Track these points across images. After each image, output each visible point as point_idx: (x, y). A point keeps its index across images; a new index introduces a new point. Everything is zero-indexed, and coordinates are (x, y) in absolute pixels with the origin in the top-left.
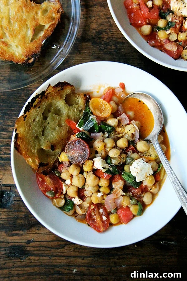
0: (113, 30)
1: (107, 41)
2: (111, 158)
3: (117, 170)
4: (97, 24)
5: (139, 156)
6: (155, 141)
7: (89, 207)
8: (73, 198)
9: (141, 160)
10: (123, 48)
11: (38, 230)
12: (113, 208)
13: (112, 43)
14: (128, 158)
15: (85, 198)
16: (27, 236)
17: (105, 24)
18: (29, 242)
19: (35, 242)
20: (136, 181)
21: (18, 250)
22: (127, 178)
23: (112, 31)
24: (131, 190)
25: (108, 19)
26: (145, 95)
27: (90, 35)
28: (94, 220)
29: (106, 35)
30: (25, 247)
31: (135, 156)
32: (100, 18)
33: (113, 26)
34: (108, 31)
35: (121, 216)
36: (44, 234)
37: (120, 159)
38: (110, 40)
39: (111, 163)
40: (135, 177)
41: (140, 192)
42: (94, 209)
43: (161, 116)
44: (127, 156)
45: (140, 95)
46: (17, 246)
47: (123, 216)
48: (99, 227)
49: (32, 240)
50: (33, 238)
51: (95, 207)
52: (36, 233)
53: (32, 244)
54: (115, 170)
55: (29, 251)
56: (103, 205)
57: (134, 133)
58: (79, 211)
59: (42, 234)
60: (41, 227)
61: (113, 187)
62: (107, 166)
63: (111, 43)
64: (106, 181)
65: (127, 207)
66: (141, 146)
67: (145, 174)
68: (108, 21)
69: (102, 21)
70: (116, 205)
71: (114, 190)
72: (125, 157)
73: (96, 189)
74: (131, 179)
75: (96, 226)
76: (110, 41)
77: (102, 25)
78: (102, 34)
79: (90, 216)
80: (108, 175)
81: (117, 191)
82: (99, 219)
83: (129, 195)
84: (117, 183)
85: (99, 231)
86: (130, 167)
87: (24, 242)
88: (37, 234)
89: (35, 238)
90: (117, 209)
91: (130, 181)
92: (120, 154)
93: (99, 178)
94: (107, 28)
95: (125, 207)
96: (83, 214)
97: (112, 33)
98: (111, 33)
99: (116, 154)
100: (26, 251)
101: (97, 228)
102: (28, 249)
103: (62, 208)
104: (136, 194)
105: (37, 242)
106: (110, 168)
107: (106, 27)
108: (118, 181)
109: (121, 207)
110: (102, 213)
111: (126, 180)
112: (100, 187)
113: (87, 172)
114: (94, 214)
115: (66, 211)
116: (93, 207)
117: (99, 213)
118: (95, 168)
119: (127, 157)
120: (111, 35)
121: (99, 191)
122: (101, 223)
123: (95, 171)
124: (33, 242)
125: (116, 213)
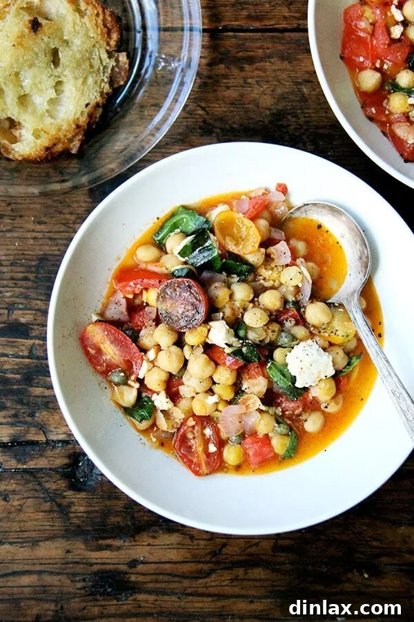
0: (308, 108)
1: (297, 134)
2: (247, 328)
3: (257, 353)
4: (274, 98)
5: (308, 334)
6: (353, 304)
7: (185, 420)
8: (155, 394)
9: (312, 343)
10: (332, 148)
11: (154, 537)
12: (236, 433)
13: (307, 137)
14: (283, 334)
15: (178, 398)
16: (131, 551)
17: (291, 97)
18: (133, 563)
19: (147, 563)
20: (296, 385)
21: (110, 581)
22: (276, 377)
23: (306, 111)
24: (282, 402)
25: (299, 87)
26: (330, 207)
27: (261, 121)
28: (190, 447)
29: (294, 119)
30: (127, 573)
31: (300, 331)
32: (281, 83)
33: (310, 101)
34: (299, 111)
35: (251, 454)
36: (167, 547)
37: (266, 331)
38: (302, 131)
39: (246, 338)
40: (295, 377)
41: (301, 410)
42: (193, 427)
43: (365, 251)
44: (281, 329)
45: (318, 208)
46: (110, 571)
47: (255, 454)
48: (199, 465)
49: (142, 559)
50: (142, 555)
51: (196, 424)
52: (149, 545)
53: (140, 568)
54: (252, 352)
55: (134, 582)
56: (214, 422)
57: (300, 285)
58: (162, 423)
59: (163, 547)
60: (161, 532)
61: (243, 389)
62: (237, 343)
63: (304, 137)
64: (229, 372)
65: (267, 436)
66: (315, 313)
67: (316, 374)
68: (296, 90)
69: (285, 90)
70: (242, 427)
71: (245, 396)
72: (277, 329)
73: (206, 385)
74: (285, 380)
75: (192, 461)
76: (303, 134)
77: (284, 98)
78: (284, 118)
79: (184, 439)
80: (237, 361)
81: (251, 399)
82: (200, 449)
83: (275, 413)
84: (254, 381)
85: (197, 473)
86: (288, 354)
87: (124, 564)
88: (150, 547)
89: (147, 555)
90: (243, 436)
91: (281, 384)
92: (269, 322)
93: (217, 364)
94: (296, 106)
95: (261, 436)
96: (170, 431)
97: (307, 115)
98: (305, 117)
99: (259, 320)
100: (129, 582)
101: (193, 466)
102: (133, 578)
103: (128, 411)
104: (291, 412)
105: (151, 563)
106: (242, 347)
107: (294, 104)
108: (255, 378)
109: (254, 434)
110: (209, 437)
111: (275, 380)
112: (214, 383)
113: (192, 347)
114: (191, 437)
115: (134, 418)
116: (191, 422)
117: (203, 435)
118: (210, 343)
119: (283, 331)
120: (303, 120)
121: (210, 391)
122: (203, 457)
123: (209, 349)
124: (143, 563)
125: (240, 444)
